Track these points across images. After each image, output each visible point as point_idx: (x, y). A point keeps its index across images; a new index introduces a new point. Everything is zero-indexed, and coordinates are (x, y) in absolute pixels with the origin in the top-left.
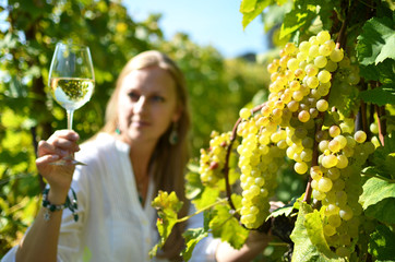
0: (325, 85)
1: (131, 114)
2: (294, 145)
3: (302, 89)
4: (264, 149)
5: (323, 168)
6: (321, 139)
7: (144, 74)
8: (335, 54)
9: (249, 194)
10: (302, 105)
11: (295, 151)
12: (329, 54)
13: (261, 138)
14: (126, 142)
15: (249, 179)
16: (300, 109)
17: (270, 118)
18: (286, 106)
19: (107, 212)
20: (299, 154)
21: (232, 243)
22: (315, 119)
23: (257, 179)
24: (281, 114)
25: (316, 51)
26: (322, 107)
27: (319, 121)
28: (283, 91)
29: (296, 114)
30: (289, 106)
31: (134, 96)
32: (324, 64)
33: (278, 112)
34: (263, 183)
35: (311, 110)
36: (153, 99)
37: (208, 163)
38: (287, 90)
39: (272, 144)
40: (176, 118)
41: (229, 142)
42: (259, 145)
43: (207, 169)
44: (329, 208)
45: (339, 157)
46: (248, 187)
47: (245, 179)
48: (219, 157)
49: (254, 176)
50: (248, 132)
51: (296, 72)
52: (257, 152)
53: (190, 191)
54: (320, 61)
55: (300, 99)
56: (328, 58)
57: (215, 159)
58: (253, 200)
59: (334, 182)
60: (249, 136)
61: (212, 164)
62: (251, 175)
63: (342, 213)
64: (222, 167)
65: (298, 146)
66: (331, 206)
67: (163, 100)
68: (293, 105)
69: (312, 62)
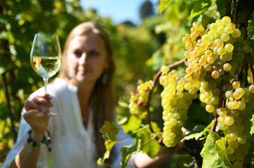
0: (229, 53)
1: (78, 66)
2: (206, 93)
3: (213, 55)
4: (180, 94)
5: (227, 109)
6: (227, 90)
7: (84, 38)
8: (235, 33)
9: (169, 125)
10: (214, 67)
11: (207, 97)
12: (231, 32)
13: (178, 87)
14: (75, 84)
15: (170, 114)
16: (213, 70)
17: (192, 75)
18: (202, 67)
19: (63, 133)
20: (210, 100)
21: (149, 154)
22: (222, 76)
23: (175, 115)
24: (200, 72)
25: (222, 30)
26: (227, 68)
27: (224, 77)
28: (200, 57)
29: (209, 73)
30: (205, 67)
31: (78, 53)
32: (228, 39)
33: (198, 71)
34: (179, 117)
35: (220, 70)
36: (91, 54)
37: (136, 102)
38: (202, 57)
39: (185, 91)
40: (107, 66)
41: (151, 88)
42: (176, 91)
43: (135, 106)
44: (231, 136)
45: (240, 102)
46: (168, 120)
47: (166, 114)
48: (143, 97)
49: (174, 112)
50: (168, 82)
51: (208, 44)
52: (176, 96)
53: (120, 120)
54: (225, 37)
55: (212, 62)
56: (230, 35)
57: (141, 99)
58: (172, 128)
59: (235, 119)
60: (170, 85)
61: (139, 102)
62: (170, 111)
63: (239, 139)
64: (145, 104)
65: (209, 94)
66: (231, 135)
67: (98, 54)
68: (208, 67)
69: (219, 37)
